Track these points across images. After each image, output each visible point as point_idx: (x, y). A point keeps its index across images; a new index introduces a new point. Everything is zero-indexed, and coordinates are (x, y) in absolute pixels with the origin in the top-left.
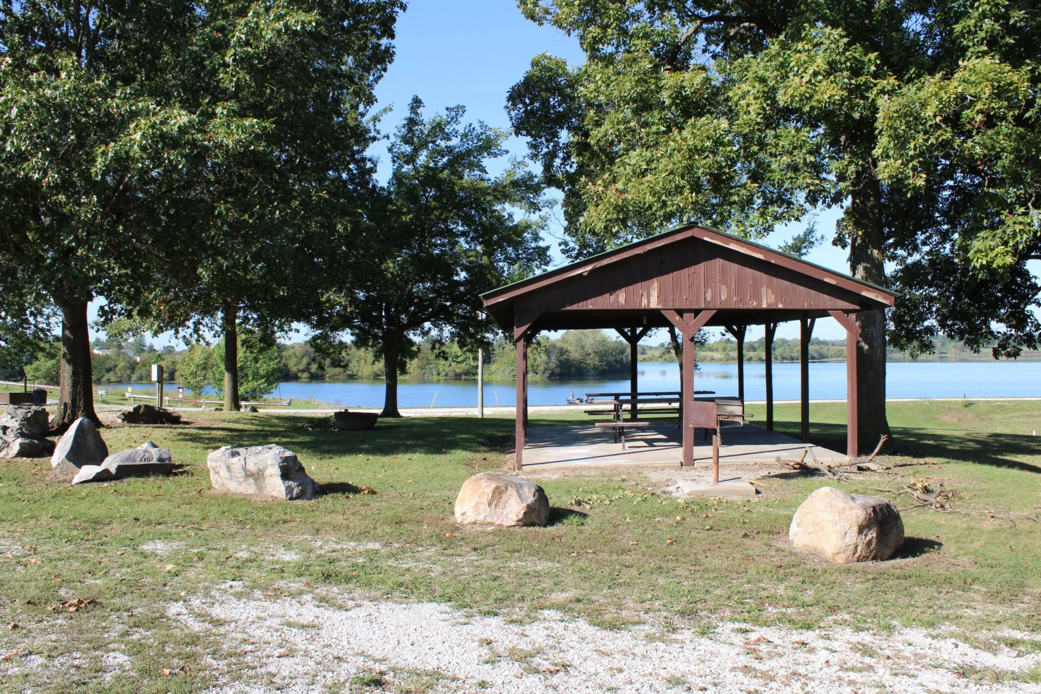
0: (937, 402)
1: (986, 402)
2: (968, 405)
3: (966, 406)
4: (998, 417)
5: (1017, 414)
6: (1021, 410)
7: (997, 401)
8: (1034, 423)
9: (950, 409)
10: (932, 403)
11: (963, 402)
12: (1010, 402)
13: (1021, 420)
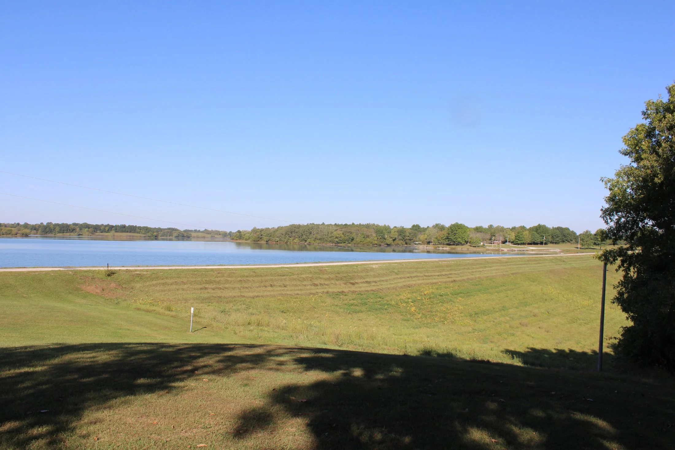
0: (81, 271)
1: (127, 271)
2: (111, 274)
3: (109, 275)
4: (138, 285)
5: (154, 282)
6: (157, 278)
7: (136, 271)
8: (169, 290)
9: (93, 278)
10: (75, 272)
11: (105, 271)
12: (147, 271)
13: (158, 288)
